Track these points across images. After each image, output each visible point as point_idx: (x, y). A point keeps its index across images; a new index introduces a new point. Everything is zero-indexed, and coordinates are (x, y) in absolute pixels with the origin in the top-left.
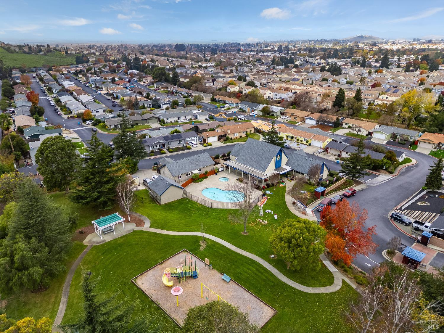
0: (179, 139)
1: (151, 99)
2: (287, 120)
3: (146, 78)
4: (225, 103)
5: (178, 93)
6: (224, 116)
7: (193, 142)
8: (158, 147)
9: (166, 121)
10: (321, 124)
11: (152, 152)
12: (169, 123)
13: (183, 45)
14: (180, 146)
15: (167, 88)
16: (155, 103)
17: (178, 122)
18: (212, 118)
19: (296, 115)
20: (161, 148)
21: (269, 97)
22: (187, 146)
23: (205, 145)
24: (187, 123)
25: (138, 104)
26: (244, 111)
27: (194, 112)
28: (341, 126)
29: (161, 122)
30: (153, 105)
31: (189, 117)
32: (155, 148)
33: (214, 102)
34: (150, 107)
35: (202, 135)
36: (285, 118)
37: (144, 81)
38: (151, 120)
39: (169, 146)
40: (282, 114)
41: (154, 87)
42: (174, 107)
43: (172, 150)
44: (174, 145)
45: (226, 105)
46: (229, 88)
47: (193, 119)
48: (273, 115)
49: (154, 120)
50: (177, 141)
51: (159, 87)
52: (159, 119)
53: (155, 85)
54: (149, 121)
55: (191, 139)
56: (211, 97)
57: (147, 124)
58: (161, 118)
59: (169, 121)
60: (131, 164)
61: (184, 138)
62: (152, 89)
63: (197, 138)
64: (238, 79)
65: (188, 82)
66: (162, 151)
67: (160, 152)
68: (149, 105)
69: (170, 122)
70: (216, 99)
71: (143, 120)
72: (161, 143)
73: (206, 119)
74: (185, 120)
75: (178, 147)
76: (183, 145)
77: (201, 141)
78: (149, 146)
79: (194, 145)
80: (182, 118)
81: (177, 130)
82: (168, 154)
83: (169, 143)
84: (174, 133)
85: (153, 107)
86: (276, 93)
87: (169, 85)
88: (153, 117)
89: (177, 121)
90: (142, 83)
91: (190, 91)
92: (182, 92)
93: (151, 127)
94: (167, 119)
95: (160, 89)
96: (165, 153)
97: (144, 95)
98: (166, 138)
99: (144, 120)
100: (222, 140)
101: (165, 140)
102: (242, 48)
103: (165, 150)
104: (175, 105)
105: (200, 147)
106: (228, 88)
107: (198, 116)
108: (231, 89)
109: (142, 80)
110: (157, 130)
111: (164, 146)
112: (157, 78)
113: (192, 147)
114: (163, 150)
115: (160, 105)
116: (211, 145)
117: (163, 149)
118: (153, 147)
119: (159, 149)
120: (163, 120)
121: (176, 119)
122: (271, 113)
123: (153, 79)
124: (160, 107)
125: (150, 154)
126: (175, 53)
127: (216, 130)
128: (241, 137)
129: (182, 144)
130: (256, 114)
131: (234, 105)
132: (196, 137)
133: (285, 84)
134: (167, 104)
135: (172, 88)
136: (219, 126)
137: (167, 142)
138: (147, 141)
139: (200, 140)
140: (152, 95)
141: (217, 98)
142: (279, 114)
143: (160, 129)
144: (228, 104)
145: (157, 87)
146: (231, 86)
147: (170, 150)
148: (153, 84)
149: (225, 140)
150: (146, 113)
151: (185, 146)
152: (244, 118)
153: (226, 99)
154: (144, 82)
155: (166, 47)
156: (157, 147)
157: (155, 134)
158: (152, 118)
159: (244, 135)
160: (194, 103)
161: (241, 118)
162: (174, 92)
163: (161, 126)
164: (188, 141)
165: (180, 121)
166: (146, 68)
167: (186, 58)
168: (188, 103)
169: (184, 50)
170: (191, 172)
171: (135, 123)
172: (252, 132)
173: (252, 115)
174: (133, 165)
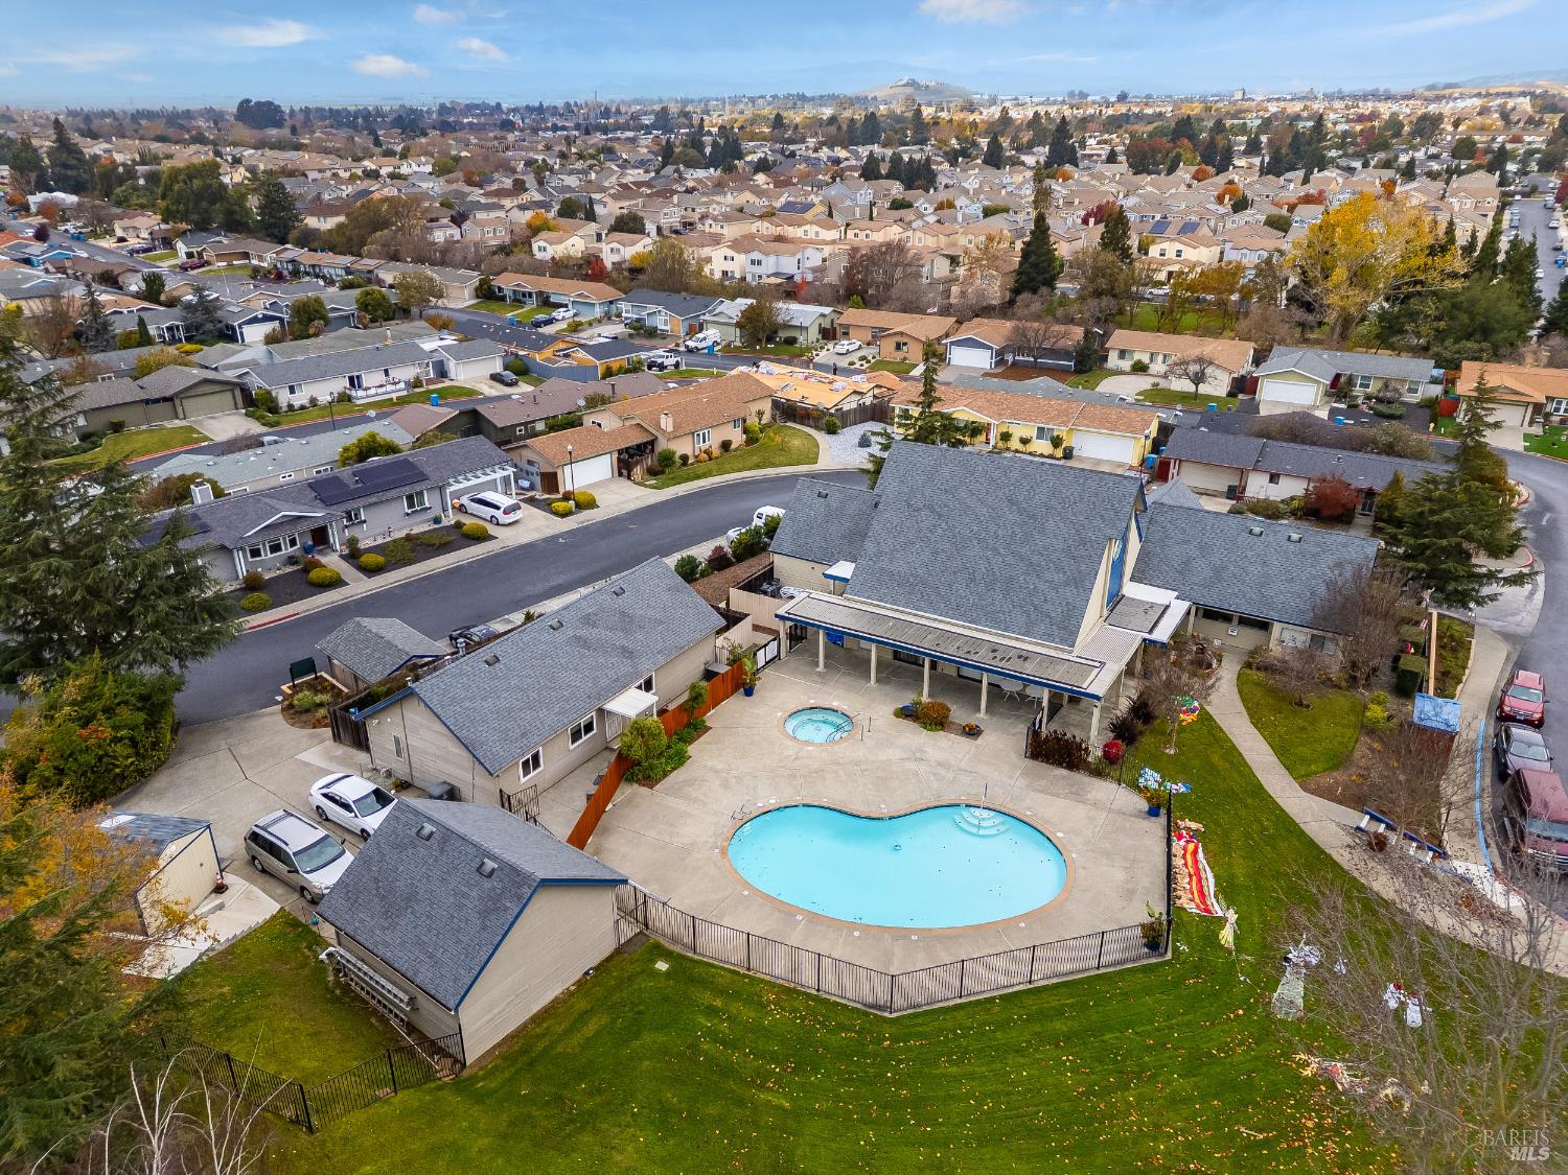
0: (408, 490)
1: (172, 303)
2: (862, 358)
3: (126, 222)
4: (546, 302)
5: (308, 274)
6: (581, 354)
7: (489, 496)
8: (287, 550)
9: (284, 398)
10: (1015, 363)
11: (253, 584)
12: (303, 408)
13: (270, 104)
14: (420, 527)
15: (246, 256)
16: (199, 317)
17: (349, 399)
18: (520, 370)
19: (902, 334)
20: (307, 550)
21: (725, 273)
22: (459, 525)
23: (561, 506)
24: (402, 401)
25: (105, 325)
26: (652, 333)
27: (428, 345)
28: (1101, 368)
29: (257, 404)
30: (187, 329)
31: (407, 373)
32: (267, 555)
33: (494, 305)
34: (174, 341)
35: (527, 454)
36: (851, 348)
37: (119, 233)
38: (201, 401)
39: (356, 532)
40: (828, 334)
41: (175, 255)
42: (311, 331)
43: (381, 559)
44: (383, 524)
45: (559, 313)
46: (542, 244)
47: (430, 381)
48: (791, 341)
49: (217, 397)
50: (400, 498)
51: (200, 254)
52: (245, 391)
53: (181, 247)
54: (188, 404)
55: (474, 482)
56: (476, 282)
57: (177, 423)
58: (256, 382)
59: (300, 399)
60: (125, 714)
61: (434, 476)
62: (166, 264)
63: (510, 471)
64: (562, 213)
65: (340, 226)
66: (314, 574)
67: (306, 579)
68: (170, 329)
69: (305, 402)
70: (500, 289)
71: (147, 402)
72: (305, 526)
73: (495, 378)
74: (390, 388)
75: (408, 538)
76: (437, 520)
77: (532, 488)
78: (224, 549)
79: (499, 514)
80: (372, 379)
81: (373, 436)
82: (360, 586)
83: (349, 518)
84: (363, 456)
85: (189, 339)
86: (756, 255)
87: (251, 245)
88: (207, 381)
89: (344, 398)
90: (108, 243)
91: (368, 263)
92: (325, 271)
93: (206, 438)
94: (292, 390)
95: (208, 263)
96: (336, 582)
97: (134, 288)
98: (324, 489)
99: (157, 401)
100: (638, 471)
101: (327, 502)
102: (517, 119)
103: (333, 561)
104: (306, 321)
105: (535, 525)
106: (535, 247)
107: (452, 366)
108: (546, 249)
109: (110, 232)
110: (249, 447)
111: (320, 536)
112: (184, 218)
113: (492, 530)
114: (318, 565)
115: (228, 327)
116: (591, 504)
117: (323, 560)
118: (255, 553)
119: (291, 560)
120: (269, 393)
121: (340, 384)
122: (783, 334)
123: (165, 221)
124: (229, 335)
125: (245, 603)
126: (244, 132)
127: (588, 420)
128: (726, 445)
129: (431, 515)
130: (716, 343)
131: (598, 312)
132: (502, 464)
133: (766, 224)
134: (267, 319)
135: (268, 256)
136: (595, 402)
137: (338, 511)
138: (207, 519)
139: (526, 484)
140: (173, 285)
141: (507, 283)
142: (814, 334)
143: (262, 444)
144: (566, 306)
145: (190, 255)
146: (544, 234)
147: (366, 559)
148: (167, 243)
149: (652, 472)
150: (160, 365)
151: (445, 522)
152: (672, 361)
153: (549, 284)
154: (122, 240)
155: (194, 118)
156: (276, 548)
157: (244, 475)
158: (201, 390)
159: (737, 437)
160: (403, 312)
161: (659, 361)
162: (285, 273)
163: (265, 429)
164: (457, 495)
165: (360, 393)
166: (121, 181)
167: (298, 147)
168: (377, 311)
169: (279, 124)
170: (601, 711)
171: (101, 420)
172: (766, 419)
173: (700, 345)
174: (141, 717)
